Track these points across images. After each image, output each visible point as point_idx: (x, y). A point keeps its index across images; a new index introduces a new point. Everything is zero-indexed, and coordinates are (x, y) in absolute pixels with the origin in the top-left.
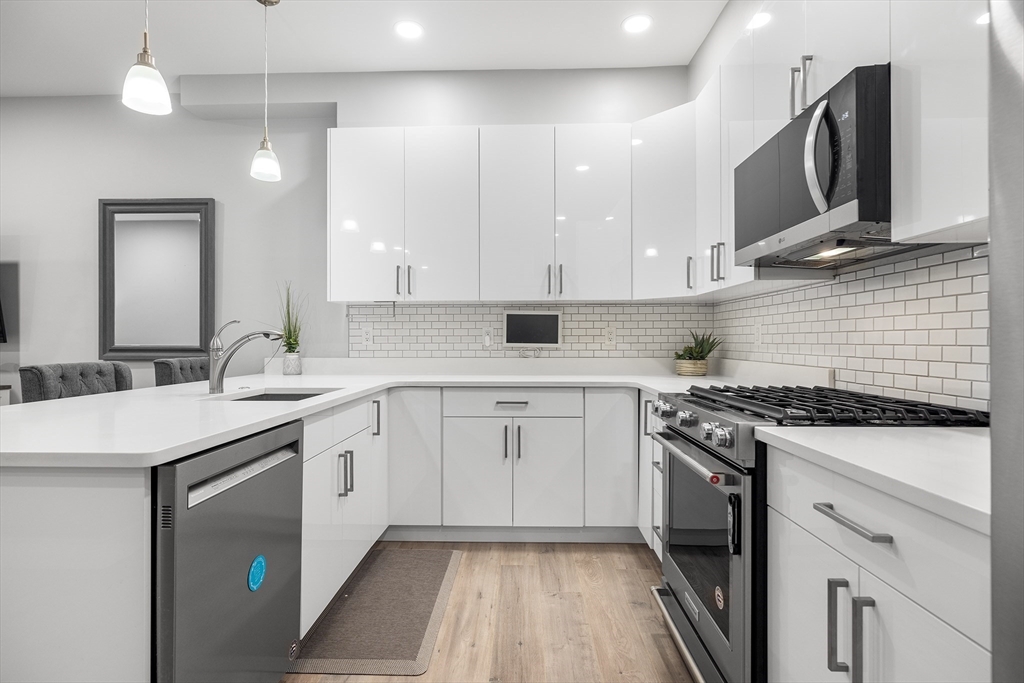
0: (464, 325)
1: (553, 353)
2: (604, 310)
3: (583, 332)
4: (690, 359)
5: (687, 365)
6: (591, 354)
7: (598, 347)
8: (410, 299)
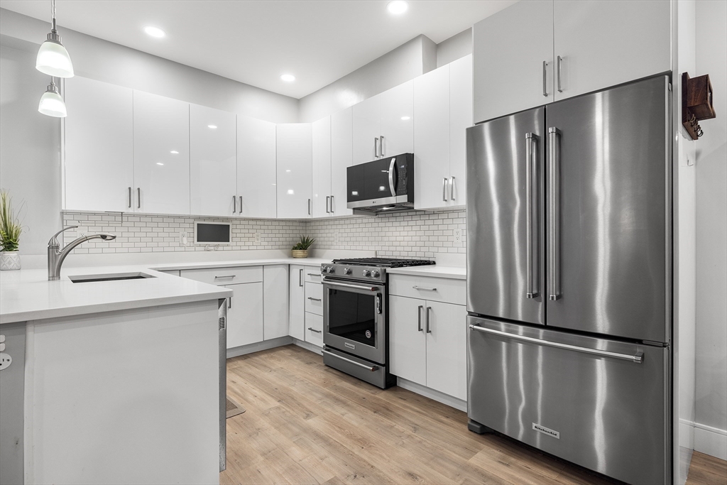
0: (166, 230)
1: (225, 248)
2: (254, 223)
3: (243, 235)
4: (301, 249)
5: (299, 252)
6: (247, 248)
7: (251, 244)
8: (140, 211)
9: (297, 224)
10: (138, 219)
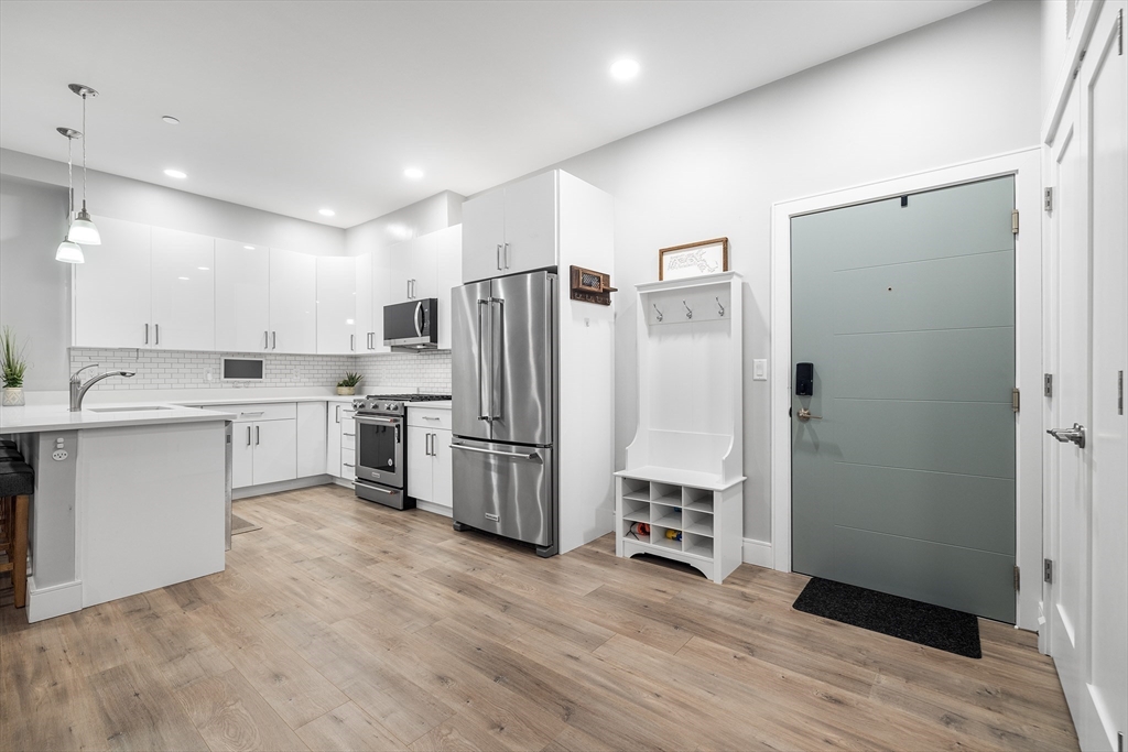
0: (187, 366)
1: (257, 385)
2: (292, 358)
3: (279, 372)
4: (346, 386)
5: (345, 389)
6: (284, 385)
7: (288, 380)
8: (158, 347)
9: (345, 359)
10: (155, 355)
